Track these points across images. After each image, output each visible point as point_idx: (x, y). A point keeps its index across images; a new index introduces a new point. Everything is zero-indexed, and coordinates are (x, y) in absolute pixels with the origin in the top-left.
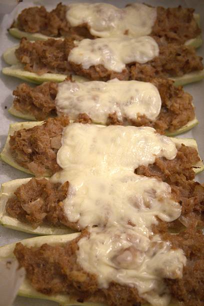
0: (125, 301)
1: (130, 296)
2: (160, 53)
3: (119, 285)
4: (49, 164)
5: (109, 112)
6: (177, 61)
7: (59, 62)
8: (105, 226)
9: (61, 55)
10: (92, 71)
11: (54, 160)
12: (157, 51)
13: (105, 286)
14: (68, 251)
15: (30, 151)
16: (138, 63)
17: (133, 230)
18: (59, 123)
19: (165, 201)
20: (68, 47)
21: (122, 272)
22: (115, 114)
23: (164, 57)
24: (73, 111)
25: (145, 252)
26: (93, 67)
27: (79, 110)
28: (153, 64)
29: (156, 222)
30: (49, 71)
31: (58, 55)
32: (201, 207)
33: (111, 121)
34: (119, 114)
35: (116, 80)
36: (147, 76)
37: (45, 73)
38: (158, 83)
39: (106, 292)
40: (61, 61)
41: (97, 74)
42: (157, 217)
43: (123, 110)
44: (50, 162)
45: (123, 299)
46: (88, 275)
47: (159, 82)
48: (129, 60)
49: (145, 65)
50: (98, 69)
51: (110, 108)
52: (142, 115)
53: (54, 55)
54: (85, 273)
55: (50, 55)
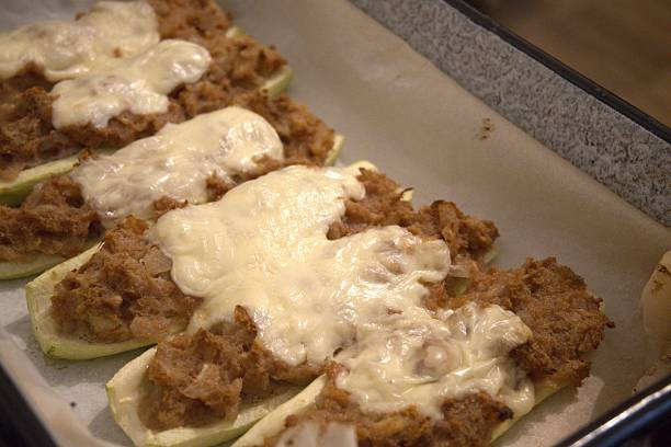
0: (482, 421)
1: (484, 409)
2: (214, 55)
3: (457, 401)
4: (170, 304)
5: (204, 177)
6: (244, 60)
7: (37, 140)
8: (355, 340)
9: (35, 124)
10: (116, 129)
11: (176, 292)
12: (206, 53)
13: (438, 416)
14: (333, 408)
15: (118, 299)
16: (189, 84)
17: (404, 319)
18: (130, 232)
19: (417, 248)
20: (43, 104)
21: (446, 380)
22: (215, 176)
23: (222, 60)
24: (136, 204)
25: (452, 337)
26: (113, 120)
27: (148, 197)
28: (212, 77)
29: (425, 291)
30: (24, 164)
31: (30, 125)
32: (464, 239)
33: (215, 191)
34: (222, 174)
35: (169, 126)
36: (214, 100)
37: (20, 171)
38: (244, 103)
39: (446, 425)
40: (39, 136)
41: (127, 129)
42: (422, 281)
43: (223, 164)
44: (171, 301)
45: (477, 420)
46: (403, 414)
47: (245, 100)
48: (170, 84)
49: (201, 84)
50: (125, 120)
51: (201, 170)
52: (261, 156)
53: (21, 130)
54: (394, 414)
55: (14, 133)
